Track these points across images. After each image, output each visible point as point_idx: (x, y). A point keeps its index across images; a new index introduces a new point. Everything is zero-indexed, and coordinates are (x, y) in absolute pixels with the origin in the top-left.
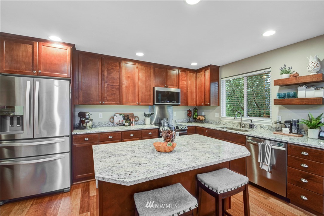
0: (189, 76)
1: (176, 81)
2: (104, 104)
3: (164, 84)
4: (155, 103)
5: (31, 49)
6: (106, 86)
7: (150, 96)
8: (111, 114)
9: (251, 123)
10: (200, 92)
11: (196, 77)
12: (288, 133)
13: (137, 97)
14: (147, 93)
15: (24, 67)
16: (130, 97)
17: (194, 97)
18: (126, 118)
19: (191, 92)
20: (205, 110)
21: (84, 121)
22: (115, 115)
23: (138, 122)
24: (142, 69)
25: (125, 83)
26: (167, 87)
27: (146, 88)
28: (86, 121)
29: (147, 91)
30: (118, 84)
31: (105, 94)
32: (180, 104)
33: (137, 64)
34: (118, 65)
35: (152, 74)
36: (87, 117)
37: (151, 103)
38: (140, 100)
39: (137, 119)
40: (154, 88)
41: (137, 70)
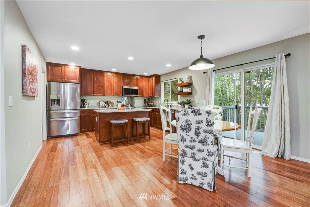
0: (144, 80)
1: (136, 83)
2: (95, 95)
3: (129, 84)
4: (123, 95)
5: (61, 69)
6: (95, 86)
7: (120, 91)
8: (98, 101)
9: (171, 105)
10: (151, 89)
11: (149, 80)
12: (180, 107)
13: (113, 92)
14: (118, 90)
15: (58, 78)
16: (109, 92)
17: (148, 92)
18: (107, 103)
19: (146, 89)
20: (154, 99)
21: (85, 104)
22: (100, 102)
23: (114, 106)
24: (116, 77)
25: (106, 84)
26: (130, 86)
27: (118, 86)
28: (86, 104)
29: (119, 89)
30: (102, 85)
31: (95, 90)
32: (138, 95)
33: (113, 74)
34: (102, 74)
35: (121, 79)
36: (86, 102)
37: (121, 95)
38: (115, 93)
39: (113, 104)
40: (122, 87)
41: (113, 77)
